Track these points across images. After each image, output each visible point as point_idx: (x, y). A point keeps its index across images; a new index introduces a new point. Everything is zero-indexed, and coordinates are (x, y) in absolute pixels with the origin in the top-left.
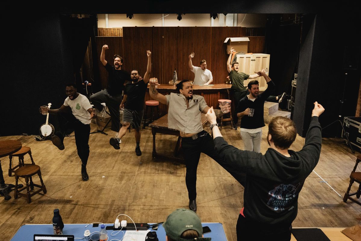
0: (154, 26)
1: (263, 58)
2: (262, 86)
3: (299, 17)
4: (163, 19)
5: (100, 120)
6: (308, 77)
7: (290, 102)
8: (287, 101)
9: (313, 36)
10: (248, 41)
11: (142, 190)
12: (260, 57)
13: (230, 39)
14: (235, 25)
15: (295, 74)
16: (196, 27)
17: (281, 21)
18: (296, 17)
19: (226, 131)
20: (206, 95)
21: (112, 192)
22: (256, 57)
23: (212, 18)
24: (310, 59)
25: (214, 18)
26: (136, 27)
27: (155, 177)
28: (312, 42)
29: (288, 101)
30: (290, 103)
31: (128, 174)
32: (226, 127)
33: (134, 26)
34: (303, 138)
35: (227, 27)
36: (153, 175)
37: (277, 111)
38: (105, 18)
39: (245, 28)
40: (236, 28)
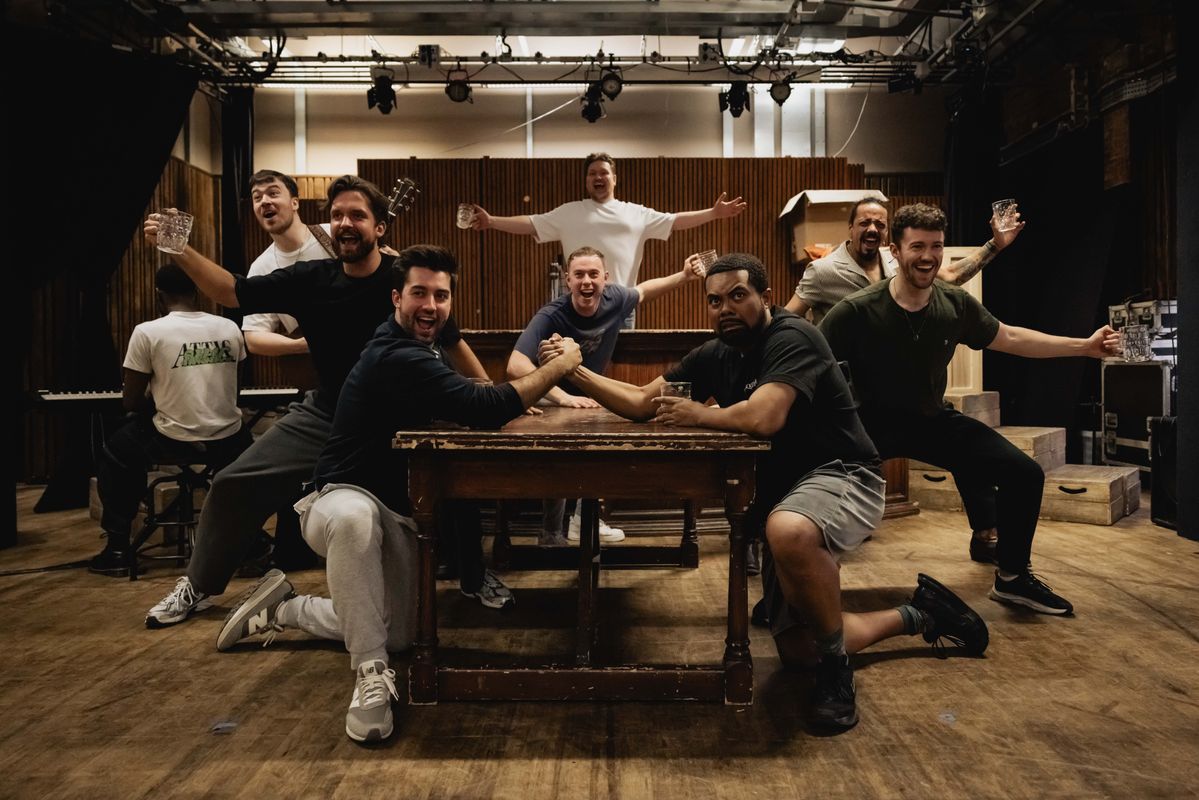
0: (487, 158)
2: (959, 385)
3: (1086, 98)
13: (804, 194)
14: (820, 153)
15: (1113, 309)
16: (661, 161)
23: (727, 113)
25: (736, 114)
26: (413, 158)
33: (407, 157)
35: (788, 159)
37: (1062, 465)
38: (291, 139)
39: (861, 167)
40: (826, 163)
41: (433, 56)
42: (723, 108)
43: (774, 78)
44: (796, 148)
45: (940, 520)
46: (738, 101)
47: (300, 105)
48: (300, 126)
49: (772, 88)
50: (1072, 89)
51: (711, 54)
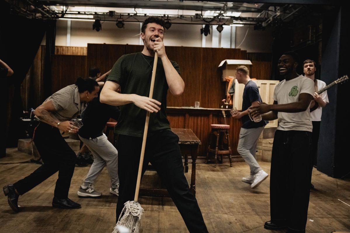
1: (271, 85)
3: (314, 36)
10: (250, 65)
11: (76, 224)
12: (266, 84)
13: (226, 61)
14: (233, 47)
16: (182, 48)
18: (310, 36)
19: (221, 168)
20: (193, 118)
21: (24, 224)
22: (262, 84)
23: (203, 34)
25: (206, 35)
26: (105, 44)
27: (103, 209)
32: (221, 165)
33: (102, 43)
34: (335, 179)
35: (222, 49)
36: (101, 207)
38: (66, 34)
39: (245, 51)
40: (235, 50)
41: (113, 14)
42: (202, 33)
43: (218, 24)
44: (225, 45)
46: (206, 31)
47: (69, 24)
48: (69, 31)
49: (218, 27)
50: (310, 33)
51: (199, 17)
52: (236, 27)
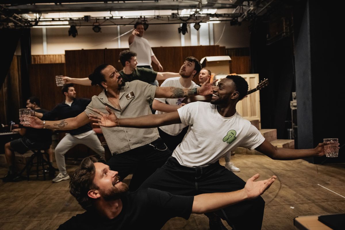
0: (106, 49)
1: (251, 79)
2: (253, 116)
3: (288, 28)
4: (119, 41)
5: (19, 162)
6: (310, 78)
7: (291, 131)
8: (287, 131)
9: (309, 24)
10: (230, 61)
13: (206, 59)
14: (212, 44)
15: (293, 93)
16: (161, 48)
17: (268, 40)
18: (284, 28)
24: (309, 54)
25: (184, 34)
26: (83, 50)
28: (308, 32)
29: (289, 131)
30: (292, 134)
31: (41, 218)
33: (81, 49)
34: (315, 165)
35: (201, 46)
37: (276, 140)
38: (42, 43)
39: (224, 47)
40: (213, 47)
41: (89, 19)
42: (180, 32)
43: (195, 22)
44: (204, 42)
45: (239, 157)
46: (184, 30)
47: (44, 31)
48: (45, 39)
49: (195, 25)
50: (284, 25)
51: (175, 16)
52: (214, 24)
